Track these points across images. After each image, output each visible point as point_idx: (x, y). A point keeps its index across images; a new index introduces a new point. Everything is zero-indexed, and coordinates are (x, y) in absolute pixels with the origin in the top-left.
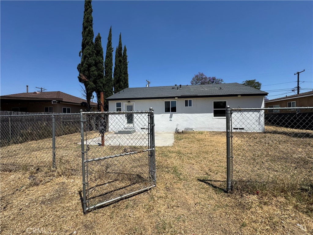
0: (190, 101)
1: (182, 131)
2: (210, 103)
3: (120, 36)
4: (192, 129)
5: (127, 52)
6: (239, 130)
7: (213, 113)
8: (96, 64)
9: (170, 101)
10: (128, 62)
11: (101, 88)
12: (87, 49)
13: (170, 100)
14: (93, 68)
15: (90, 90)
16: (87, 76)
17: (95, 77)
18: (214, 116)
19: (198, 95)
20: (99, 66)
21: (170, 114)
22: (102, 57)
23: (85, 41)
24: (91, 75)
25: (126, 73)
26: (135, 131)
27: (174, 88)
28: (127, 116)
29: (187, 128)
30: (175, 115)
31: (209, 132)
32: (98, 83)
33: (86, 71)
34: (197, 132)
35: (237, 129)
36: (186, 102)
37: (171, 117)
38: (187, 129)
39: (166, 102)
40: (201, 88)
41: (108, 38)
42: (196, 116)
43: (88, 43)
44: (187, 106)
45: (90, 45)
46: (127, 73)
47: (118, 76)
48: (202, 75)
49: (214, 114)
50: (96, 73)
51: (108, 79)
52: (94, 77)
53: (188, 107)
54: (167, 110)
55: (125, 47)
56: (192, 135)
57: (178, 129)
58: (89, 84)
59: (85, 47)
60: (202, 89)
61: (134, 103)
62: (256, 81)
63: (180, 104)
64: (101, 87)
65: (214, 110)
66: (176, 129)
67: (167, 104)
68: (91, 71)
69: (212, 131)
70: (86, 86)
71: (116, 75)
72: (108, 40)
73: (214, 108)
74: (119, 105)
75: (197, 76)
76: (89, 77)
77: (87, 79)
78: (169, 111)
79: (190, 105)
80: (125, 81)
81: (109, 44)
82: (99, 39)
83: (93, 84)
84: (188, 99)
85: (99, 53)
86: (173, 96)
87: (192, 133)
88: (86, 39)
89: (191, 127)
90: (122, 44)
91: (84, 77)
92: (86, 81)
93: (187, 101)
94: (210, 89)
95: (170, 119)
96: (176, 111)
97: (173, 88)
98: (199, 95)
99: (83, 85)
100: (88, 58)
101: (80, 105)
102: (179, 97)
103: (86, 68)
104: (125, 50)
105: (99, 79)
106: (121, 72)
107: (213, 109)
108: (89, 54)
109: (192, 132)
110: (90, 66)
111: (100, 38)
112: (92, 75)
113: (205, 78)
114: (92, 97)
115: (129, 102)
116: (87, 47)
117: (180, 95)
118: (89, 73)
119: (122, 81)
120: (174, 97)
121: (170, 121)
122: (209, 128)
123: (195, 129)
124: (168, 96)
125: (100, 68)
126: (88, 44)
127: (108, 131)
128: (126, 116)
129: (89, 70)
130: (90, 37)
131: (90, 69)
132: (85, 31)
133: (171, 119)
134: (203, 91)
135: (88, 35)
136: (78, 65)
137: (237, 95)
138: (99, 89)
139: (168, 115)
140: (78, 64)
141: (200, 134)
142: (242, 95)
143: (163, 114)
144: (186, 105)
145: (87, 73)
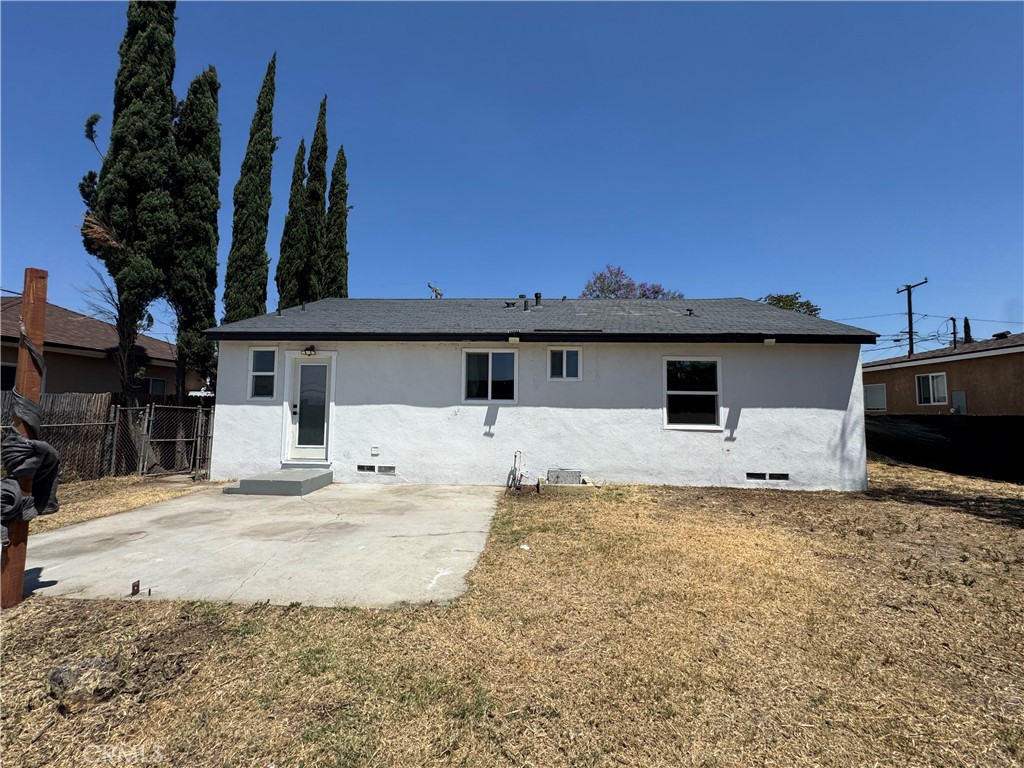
0: (573, 356)
1: (536, 483)
2: (655, 363)
3: (323, 106)
4: (578, 474)
5: (348, 172)
6: (768, 480)
7: (665, 409)
8: (177, 184)
9: (490, 351)
10: (352, 207)
11: (197, 288)
12: (134, 114)
13: (490, 349)
14: (157, 197)
15: (130, 289)
16: (117, 225)
17: (164, 237)
18: (671, 421)
19: (604, 331)
20: (192, 194)
21: (486, 408)
22: (212, 160)
23: (129, 78)
24: (144, 224)
25: (337, 247)
26: (327, 480)
27: (513, 304)
28: (298, 410)
29: (555, 468)
30: (506, 413)
31: (650, 487)
32: (180, 264)
33: (117, 206)
34: (602, 491)
35: (761, 476)
36: (556, 357)
37: (490, 420)
38: (557, 475)
39: (470, 356)
40: (616, 308)
41: (260, 97)
42: (596, 420)
43: (138, 91)
44: (560, 374)
45: (150, 97)
46: (342, 248)
47: (297, 249)
48: (619, 273)
49: (670, 412)
50: (170, 217)
51: (245, 257)
52: (156, 233)
53: (565, 379)
54: (476, 391)
55: (341, 152)
56: (577, 504)
57: (518, 474)
58: (125, 262)
59: (127, 105)
60: (621, 313)
61: (334, 355)
62: (800, 300)
63: (529, 365)
64: (194, 281)
65: (669, 396)
66: (513, 472)
67: (476, 363)
68: (144, 209)
69: (659, 482)
70: (113, 270)
71: (291, 246)
72: (259, 103)
73: (668, 389)
74: (264, 361)
75: (601, 278)
76: (130, 233)
77: (119, 240)
78: (485, 396)
79: (573, 373)
80: (332, 275)
81: (260, 119)
82: (207, 86)
83: (148, 262)
84: (565, 348)
85: (201, 143)
86: (500, 331)
87: (578, 494)
88: (132, 74)
89: (574, 467)
90: (327, 137)
91: (101, 230)
92: (111, 247)
93: (561, 353)
94: (652, 313)
95: (487, 429)
96: (512, 397)
97: (508, 305)
98: (609, 331)
99: (100, 265)
100: (134, 151)
101: (102, 356)
102: (524, 337)
103: (117, 189)
104: (341, 164)
105: (188, 246)
106: (313, 238)
107: (666, 392)
108: (141, 135)
109: (579, 489)
110: (138, 185)
111: (214, 88)
112: (148, 226)
113: (628, 286)
114: (145, 322)
115: (312, 349)
116: (137, 104)
117: (529, 329)
118: (135, 218)
119: (318, 273)
120: (504, 337)
121: (487, 438)
122: (648, 473)
123: (592, 474)
124: (478, 331)
125: (198, 203)
126: (139, 95)
127: (206, 476)
128: (295, 413)
129: (132, 201)
130: (154, 66)
131: (141, 199)
132: (133, 38)
133: (492, 431)
134: (622, 317)
135: (143, 59)
136: (84, 179)
137: (758, 338)
138: (183, 290)
139: (478, 411)
140: (87, 174)
141: (614, 504)
142: (781, 338)
143: (455, 408)
144: (556, 371)
145: (119, 213)
